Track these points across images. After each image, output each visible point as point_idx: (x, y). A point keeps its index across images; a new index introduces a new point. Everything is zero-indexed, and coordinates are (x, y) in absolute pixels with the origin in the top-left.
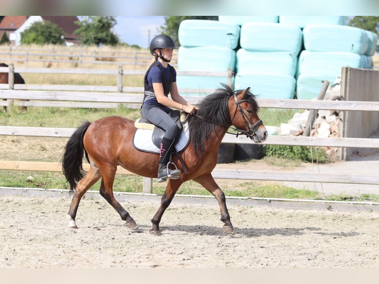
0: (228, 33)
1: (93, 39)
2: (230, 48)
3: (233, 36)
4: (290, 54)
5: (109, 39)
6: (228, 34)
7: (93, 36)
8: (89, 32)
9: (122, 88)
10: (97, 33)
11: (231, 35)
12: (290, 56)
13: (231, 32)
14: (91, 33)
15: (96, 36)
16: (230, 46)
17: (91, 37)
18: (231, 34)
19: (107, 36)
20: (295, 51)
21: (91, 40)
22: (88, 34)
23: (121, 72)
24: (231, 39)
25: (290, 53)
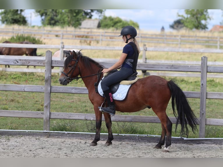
1: (11, 20)
5: (22, 20)
7: (10, 18)
8: (8, 15)
10: (13, 15)
14: (9, 16)
15: (12, 17)
17: (9, 18)
19: (20, 18)
21: (9, 20)
22: (6, 16)
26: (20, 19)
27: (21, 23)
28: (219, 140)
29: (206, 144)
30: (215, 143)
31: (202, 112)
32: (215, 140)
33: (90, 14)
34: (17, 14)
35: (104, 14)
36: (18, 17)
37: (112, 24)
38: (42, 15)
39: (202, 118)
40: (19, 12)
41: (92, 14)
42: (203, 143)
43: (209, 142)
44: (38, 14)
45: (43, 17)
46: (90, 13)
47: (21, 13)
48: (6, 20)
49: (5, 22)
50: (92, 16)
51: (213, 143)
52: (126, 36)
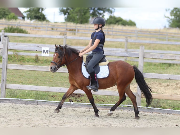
1: (34, 17)
5: (42, 17)
7: (33, 15)
8: (32, 13)
15: (35, 15)
26: (40, 17)
27: (41, 19)
28: (14, 100)
29: (5, 102)
30: (12, 102)
31: (3, 79)
32: (12, 100)
33: (102, 15)
34: (39, 13)
35: (113, 14)
36: (40, 14)
37: (115, 22)
38: (65, 14)
39: (3, 83)
40: (40, 11)
41: (104, 14)
42: (3, 102)
43: (7, 101)
44: (62, 13)
45: (66, 16)
46: (103, 13)
47: (41, 12)
48: (30, 17)
49: (30, 18)
50: (104, 15)
51: (10, 102)
52: (99, 25)
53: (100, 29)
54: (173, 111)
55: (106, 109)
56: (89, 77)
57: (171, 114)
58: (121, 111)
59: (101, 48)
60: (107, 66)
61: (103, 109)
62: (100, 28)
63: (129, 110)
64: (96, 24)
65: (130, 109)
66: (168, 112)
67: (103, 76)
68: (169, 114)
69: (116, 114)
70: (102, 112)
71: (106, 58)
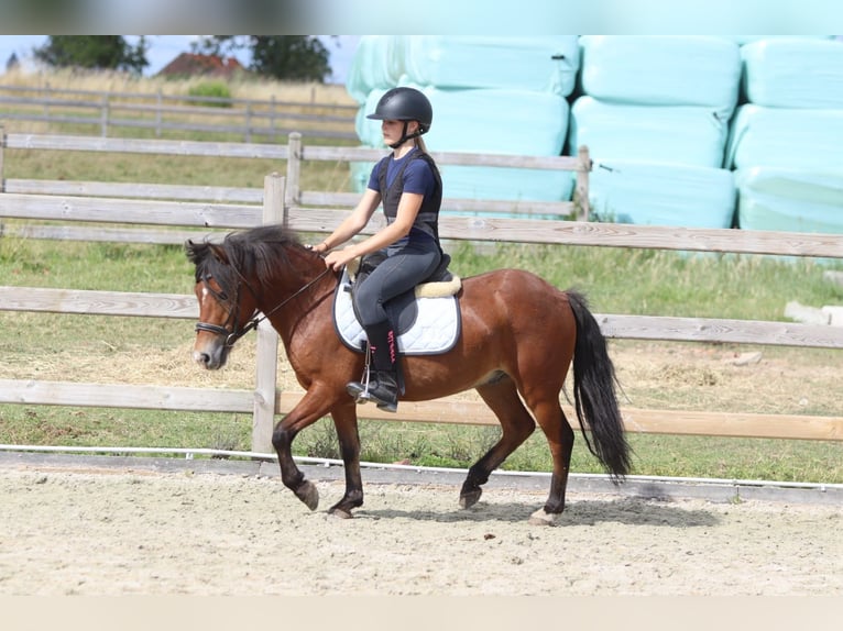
0: (555, 54)
2: (559, 94)
3: (568, 63)
4: (715, 115)
6: (554, 58)
9: (300, 195)
11: (561, 61)
12: (714, 119)
13: (562, 53)
16: (558, 89)
18: (562, 58)
20: (725, 107)
23: (299, 153)
24: (562, 72)
25: (714, 110)
52: (405, 123)
53: (409, 141)
54: (422, 472)
55: (112, 469)
56: (363, 343)
57: (416, 485)
58: (187, 480)
59: (427, 229)
60: (453, 301)
61: (100, 469)
62: (410, 137)
63: (223, 471)
64: (391, 123)
65: (228, 467)
66: (401, 476)
67: (429, 346)
68: (405, 487)
69: (171, 493)
70: (104, 484)
71: (452, 267)
